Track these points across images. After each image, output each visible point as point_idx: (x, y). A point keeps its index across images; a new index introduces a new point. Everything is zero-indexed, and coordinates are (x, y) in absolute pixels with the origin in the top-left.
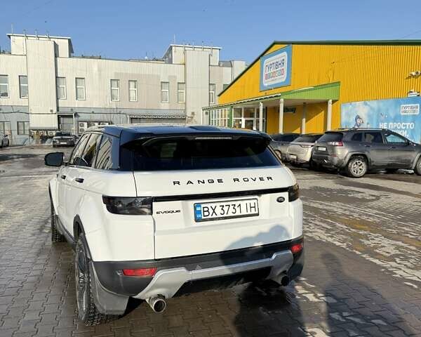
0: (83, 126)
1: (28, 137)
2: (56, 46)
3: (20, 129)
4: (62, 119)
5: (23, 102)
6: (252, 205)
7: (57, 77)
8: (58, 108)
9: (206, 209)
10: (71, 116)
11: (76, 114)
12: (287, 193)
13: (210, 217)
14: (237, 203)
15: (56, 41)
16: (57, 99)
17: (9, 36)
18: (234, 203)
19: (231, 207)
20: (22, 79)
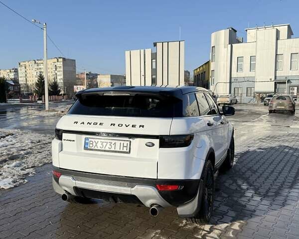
0: (294, 90)
1: (253, 98)
2: (278, 32)
3: (248, 92)
4: (278, 85)
5: (252, 74)
6: (125, 145)
7: (276, 55)
8: (276, 77)
9: (91, 142)
10: (285, 83)
11: (289, 81)
12: (158, 140)
13: (93, 148)
14: (113, 142)
15: (278, 28)
16: (276, 70)
17: (247, 30)
18: (111, 141)
19: (109, 144)
20: (252, 58)
